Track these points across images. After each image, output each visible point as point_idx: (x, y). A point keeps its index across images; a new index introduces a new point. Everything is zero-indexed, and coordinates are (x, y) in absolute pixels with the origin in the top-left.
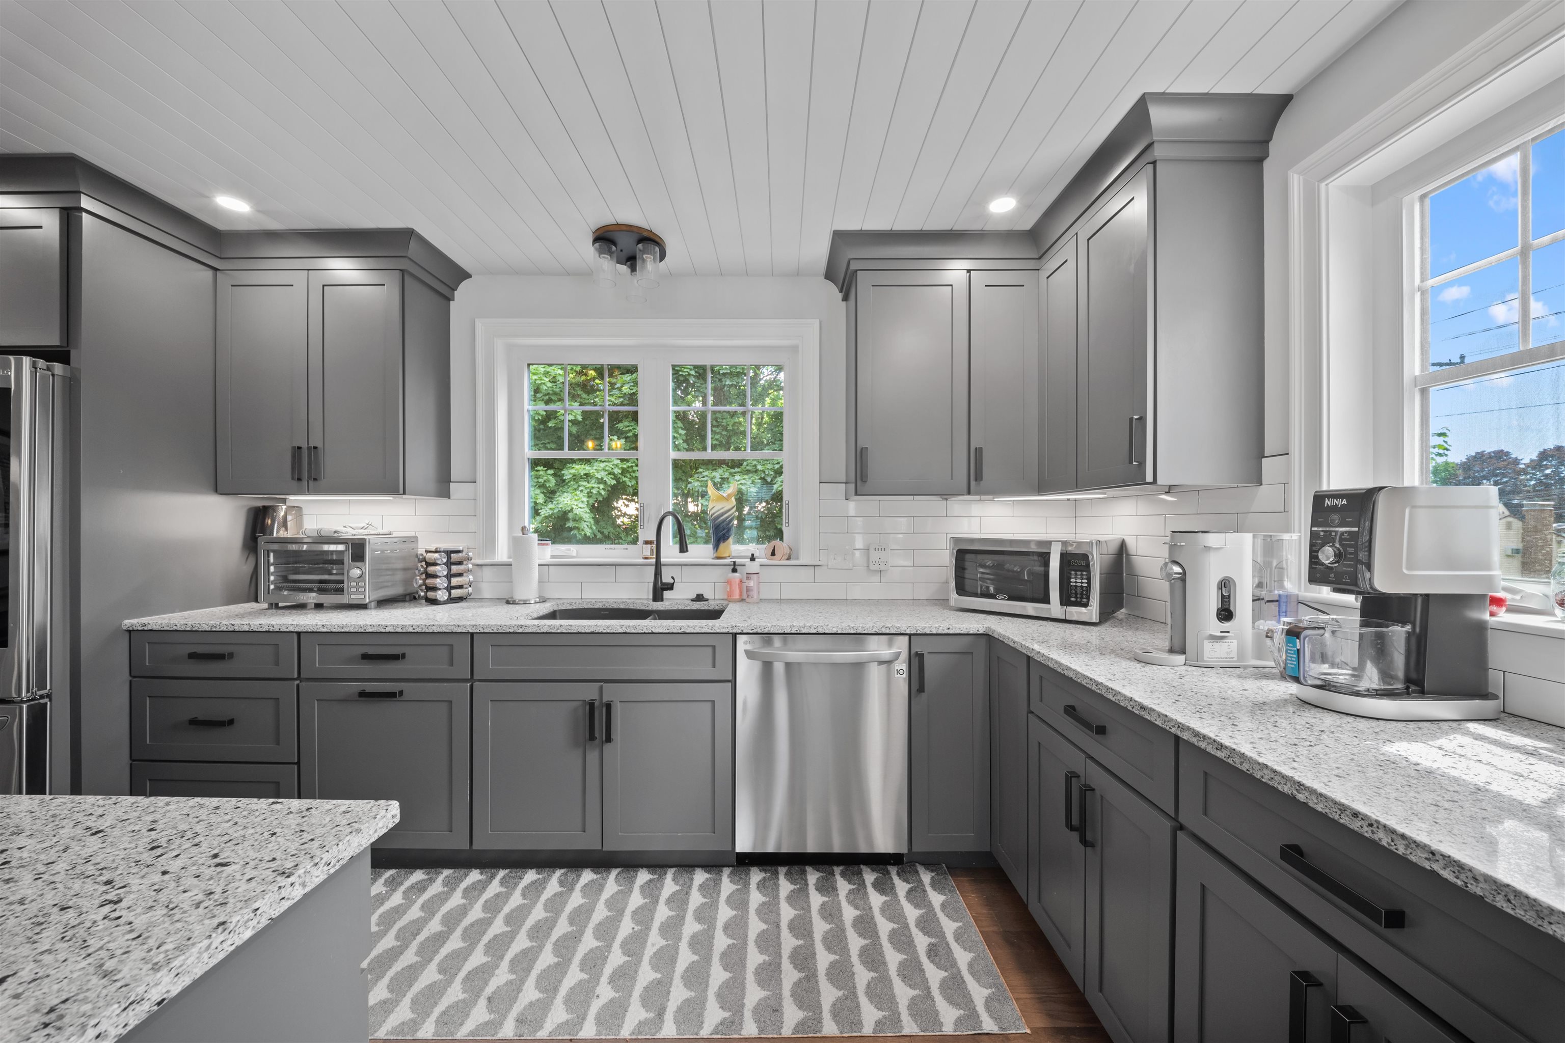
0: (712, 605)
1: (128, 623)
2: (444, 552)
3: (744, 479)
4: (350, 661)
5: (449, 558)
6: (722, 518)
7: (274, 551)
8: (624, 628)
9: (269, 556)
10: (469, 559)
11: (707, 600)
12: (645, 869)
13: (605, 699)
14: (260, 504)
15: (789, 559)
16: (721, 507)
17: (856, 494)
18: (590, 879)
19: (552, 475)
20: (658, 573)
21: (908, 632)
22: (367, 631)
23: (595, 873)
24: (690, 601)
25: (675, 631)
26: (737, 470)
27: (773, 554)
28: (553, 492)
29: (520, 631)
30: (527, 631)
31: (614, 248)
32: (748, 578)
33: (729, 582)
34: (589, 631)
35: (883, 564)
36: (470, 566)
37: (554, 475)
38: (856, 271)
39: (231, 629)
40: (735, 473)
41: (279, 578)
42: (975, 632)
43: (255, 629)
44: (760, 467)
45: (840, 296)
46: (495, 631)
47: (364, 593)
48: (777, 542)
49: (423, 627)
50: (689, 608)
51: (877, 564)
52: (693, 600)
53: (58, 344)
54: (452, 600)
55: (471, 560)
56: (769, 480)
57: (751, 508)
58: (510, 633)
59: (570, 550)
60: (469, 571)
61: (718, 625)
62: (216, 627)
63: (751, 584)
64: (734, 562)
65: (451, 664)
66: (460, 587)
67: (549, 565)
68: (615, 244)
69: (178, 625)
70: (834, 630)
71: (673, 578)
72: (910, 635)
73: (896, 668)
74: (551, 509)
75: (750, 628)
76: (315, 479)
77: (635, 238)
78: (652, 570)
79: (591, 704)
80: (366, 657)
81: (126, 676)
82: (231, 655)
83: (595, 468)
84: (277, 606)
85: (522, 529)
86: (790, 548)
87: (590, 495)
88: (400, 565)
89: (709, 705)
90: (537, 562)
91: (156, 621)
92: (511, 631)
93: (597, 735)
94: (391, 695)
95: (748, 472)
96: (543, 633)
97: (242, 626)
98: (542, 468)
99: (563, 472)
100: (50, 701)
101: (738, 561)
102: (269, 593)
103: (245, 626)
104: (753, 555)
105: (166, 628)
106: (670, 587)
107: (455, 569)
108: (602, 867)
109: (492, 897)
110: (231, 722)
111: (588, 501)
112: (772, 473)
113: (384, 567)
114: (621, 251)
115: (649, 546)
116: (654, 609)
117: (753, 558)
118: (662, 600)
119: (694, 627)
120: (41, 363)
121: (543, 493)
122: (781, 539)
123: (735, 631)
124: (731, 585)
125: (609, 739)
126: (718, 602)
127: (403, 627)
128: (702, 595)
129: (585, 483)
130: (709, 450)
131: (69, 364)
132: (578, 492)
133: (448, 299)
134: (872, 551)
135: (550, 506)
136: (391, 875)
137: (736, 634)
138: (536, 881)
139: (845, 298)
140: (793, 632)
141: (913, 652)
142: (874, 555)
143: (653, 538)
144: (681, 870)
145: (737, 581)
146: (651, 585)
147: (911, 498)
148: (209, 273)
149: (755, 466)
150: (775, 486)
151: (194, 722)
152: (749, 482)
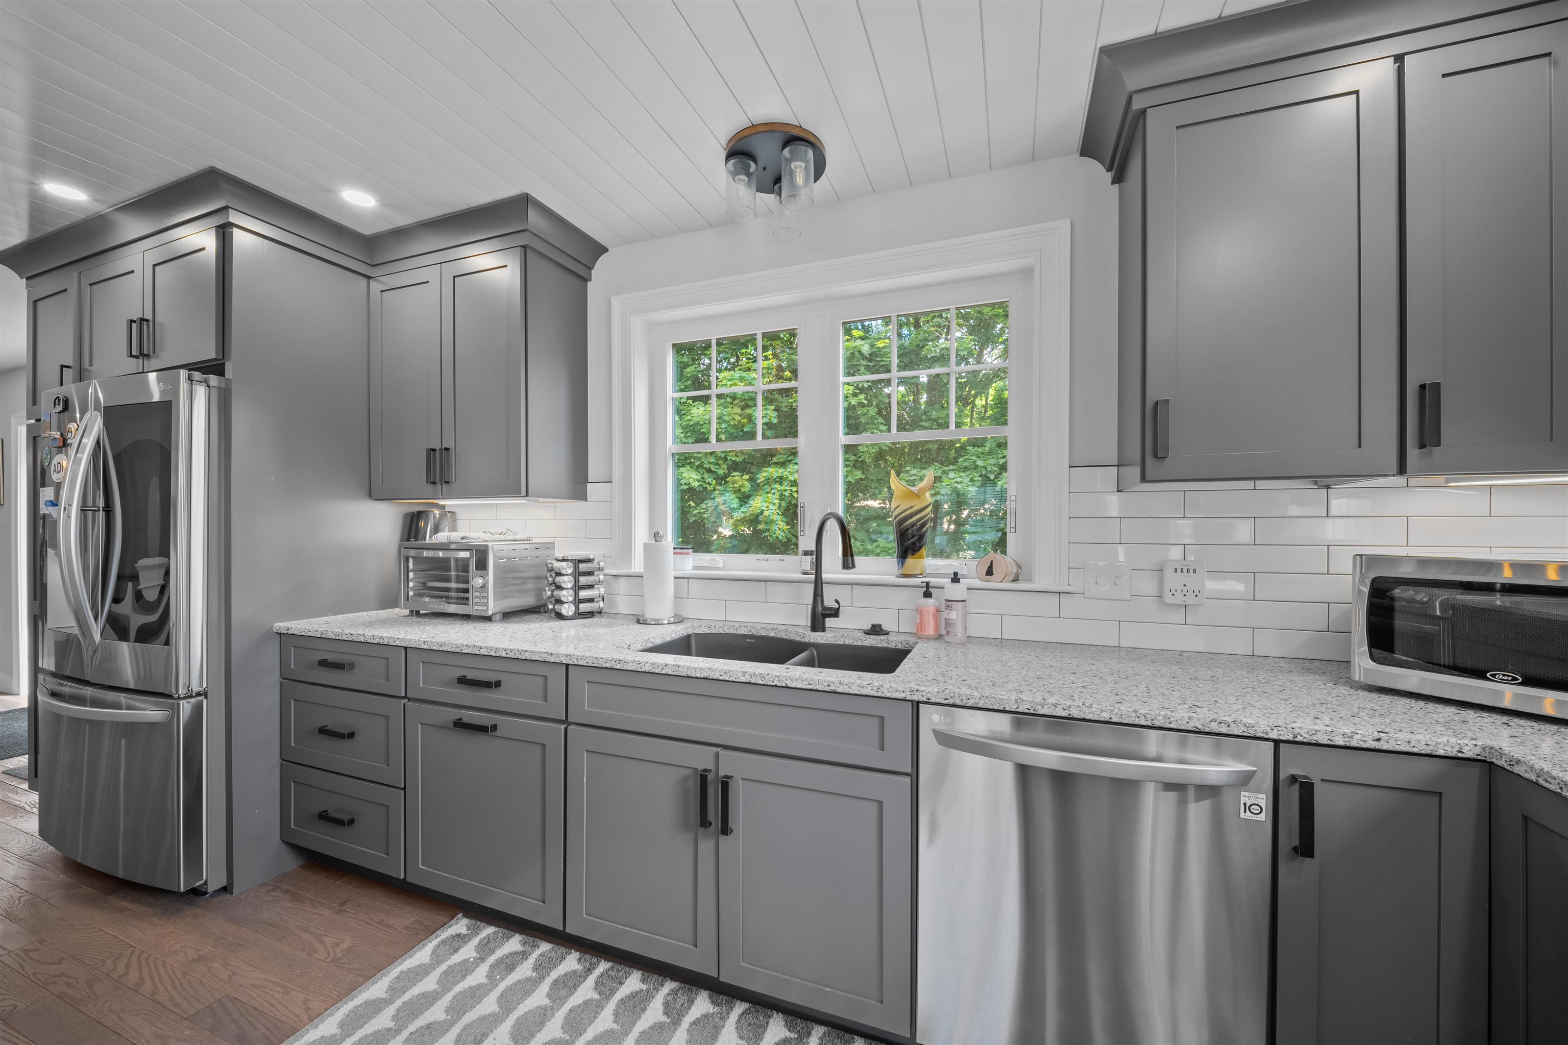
0: (893, 641)
1: (281, 626)
2: (571, 561)
3: (961, 477)
4: (448, 683)
5: (576, 568)
6: (910, 521)
7: (412, 557)
8: (747, 676)
9: (407, 562)
10: (601, 569)
11: (887, 633)
12: (781, 1015)
13: (722, 773)
14: (415, 509)
15: (1016, 580)
16: (909, 506)
17: (1144, 479)
18: (704, 1012)
19: (748, 480)
20: (818, 594)
21: (1274, 735)
22: (463, 651)
23: (713, 1002)
24: (861, 634)
25: (820, 688)
26: (951, 467)
27: (990, 572)
28: (749, 497)
29: (618, 667)
30: (625, 668)
31: (753, 165)
32: (948, 607)
33: (919, 611)
34: (702, 676)
35: (1190, 595)
36: (602, 577)
37: (749, 480)
38: (1144, 112)
39: (350, 639)
40: (950, 470)
41: (419, 585)
42: (1453, 752)
43: (369, 641)
44: (980, 463)
45: (1109, 176)
46: (590, 664)
47: (486, 604)
48: (998, 557)
49: (516, 652)
50: (859, 643)
51: (1179, 595)
52: (866, 633)
53: (215, 357)
54: (579, 615)
55: (602, 570)
56: (992, 477)
57: (971, 511)
58: (607, 668)
59: (714, 560)
60: (599, 582)
61: (888, 686)
62: (339, 636)
63: (953, 615)
64: (928, 583)
65: (546, 700)
66: (591, 600)
67: (688, 578)
68: (753, 158)
69: (312, 631)
70: (1105, 716)
71: (837, 601)
72: (1277, 743)
73: (1243, 800)
74: (743, 512)
75: (942, 695)
76: (447, 482)
77: (779, 139)
78: (810, 588)
79: (703, 778)
80: (463, 681)
81: (276, 677)
82: (352, 666)
83: (788, 470)
84: (418, 613)
85: (655, 536)
86: (1017, 564)
87: (782, 497)
88: (532, 574)
89: (874, 807)
90: (673, 574)
91: (298, 626)
92: (608, 666)
93: (711, 817)
94: (482, 729)
95: (965, 469)
96: (645, 672)
97: (358, 636)
98: (737, 473)
99: (757, 476)
100: (206, 698)
101: (933, 581)
102: (408, 600)
103: (361, 637)
104: (956, 574)
105: (303, 634)
106: (835, 613)
107: (583, 580)
108: (725, 994)
109: (579, 1006)
110: (351, 735)
111: (780, 504)
112: (996, 469)
113: (511, 575)
114: (764, 169)
115: (809, 558)
116: (812, 641)
117: (956, 579)
118: (824, 630)
119: (849, 685)
120: (197, 375)
121: (738, 498)
122: (1004, 552)
123: (915, 698)
124: (921, 615)
125: (725, 830)
126: (903, 638)
127: (497, 650)
128: (880, 626)
129: (777, 486)
130: (894, 429)
131: (224, 376)
132: (769, 495)
133: (585, 280)
134: (1169, 574)
135: (743, 509)
136: (488, 935)
137: (918, 702)
138: (637, 993)
139: (1118, 179)
140: (1020, 710)
141: (1283, 776)
142: (1173, 581)
143: (813, 547)
144: (834, 1032)
145: (932, 610)
146: (810, 607)
147: (1250, 484)
148: (364, 281)
149: (975, 462)
150: (1000, 483)
151: (323, 731)
152: (967, 480)
